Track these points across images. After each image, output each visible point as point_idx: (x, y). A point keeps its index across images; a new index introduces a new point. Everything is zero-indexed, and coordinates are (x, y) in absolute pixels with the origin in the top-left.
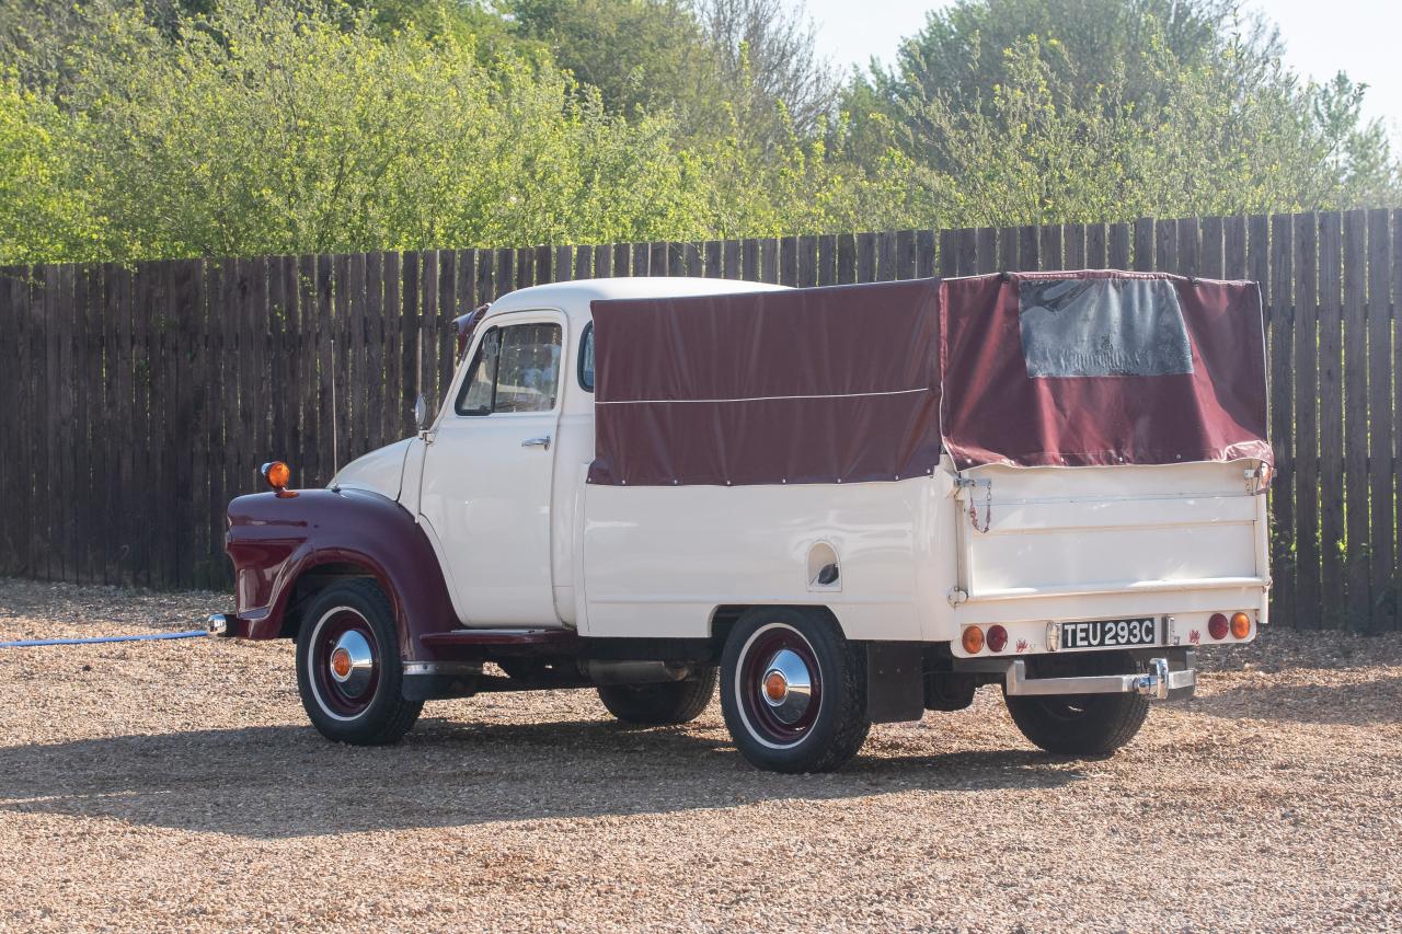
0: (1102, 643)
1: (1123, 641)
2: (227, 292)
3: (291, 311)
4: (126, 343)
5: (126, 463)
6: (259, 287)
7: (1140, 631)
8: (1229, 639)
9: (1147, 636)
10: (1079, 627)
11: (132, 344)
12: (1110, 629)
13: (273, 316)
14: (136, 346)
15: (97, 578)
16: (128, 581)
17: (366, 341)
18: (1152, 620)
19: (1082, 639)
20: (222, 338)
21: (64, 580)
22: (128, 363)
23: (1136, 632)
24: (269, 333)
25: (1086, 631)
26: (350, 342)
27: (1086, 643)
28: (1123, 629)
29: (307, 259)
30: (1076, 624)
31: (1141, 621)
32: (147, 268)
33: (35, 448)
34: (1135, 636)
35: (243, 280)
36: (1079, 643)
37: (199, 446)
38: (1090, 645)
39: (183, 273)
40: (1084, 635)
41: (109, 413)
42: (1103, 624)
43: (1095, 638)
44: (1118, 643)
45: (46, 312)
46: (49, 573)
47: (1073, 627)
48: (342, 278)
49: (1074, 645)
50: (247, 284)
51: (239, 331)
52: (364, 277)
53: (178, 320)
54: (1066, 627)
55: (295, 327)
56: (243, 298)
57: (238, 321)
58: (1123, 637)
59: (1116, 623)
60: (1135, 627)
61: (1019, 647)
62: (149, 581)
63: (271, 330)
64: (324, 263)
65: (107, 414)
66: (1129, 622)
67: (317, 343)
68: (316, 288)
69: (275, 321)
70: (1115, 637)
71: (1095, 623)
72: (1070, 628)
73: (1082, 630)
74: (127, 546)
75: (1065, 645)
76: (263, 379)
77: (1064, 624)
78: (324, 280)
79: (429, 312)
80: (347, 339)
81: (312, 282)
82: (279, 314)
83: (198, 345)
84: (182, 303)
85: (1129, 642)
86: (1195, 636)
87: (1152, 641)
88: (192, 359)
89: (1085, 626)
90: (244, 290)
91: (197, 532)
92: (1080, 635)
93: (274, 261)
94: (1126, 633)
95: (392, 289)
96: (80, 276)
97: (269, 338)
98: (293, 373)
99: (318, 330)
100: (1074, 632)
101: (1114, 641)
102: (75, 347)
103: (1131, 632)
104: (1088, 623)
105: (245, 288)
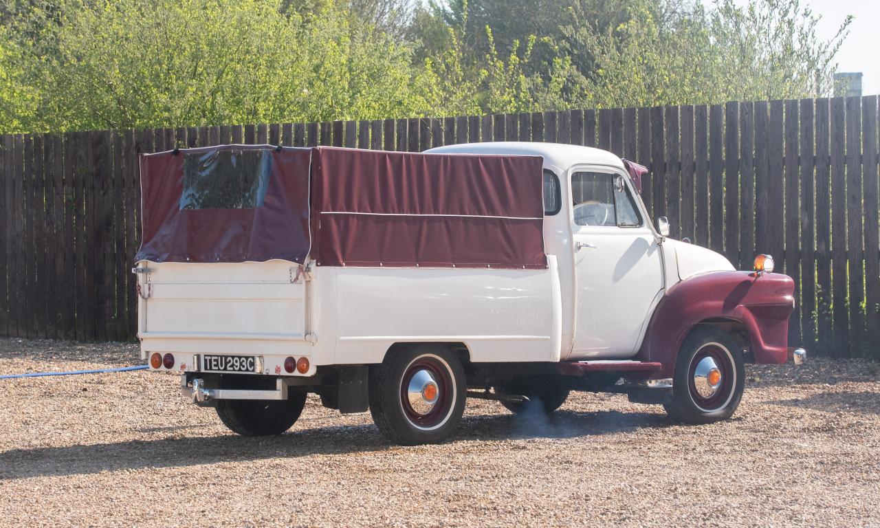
0: (225, 369)
1: (237, 369)
7: (247, 364)
8: (296, 373)
9: (251, 367)
10: (213, 358)
12: (230, 361)
15: (41, 334)
16: (61, 337)
18: (253, 358)
19: (215, 365)
23: (244, 364)
25: (217, 361)
27: (217, 368)
28: (236, 361)
30: (211, 356)
31: (247, 358)
34: (244, 367)
36: (213, 368)
38: (219, 369)
40: (216, 363)
42: (226, 357)
43: (222, 366)
44: (234, 370)
47: (210, 358)
49: (211, 369)
54: (206, 358)
58: (237, 366)
59: (233, 357)
60: (243, 361)
61: (182, 367)
66: (240, 357)
70: (232, 366)
71: (221, 357)
72: (208, 358)
73: (215, 360)
75: (206, 368)
77: (205, 356)
85: (240, 370)
86: (278, 369)
87: (253, 371)
89: (216, 358)
92: (214, 363)
94: (238, 364)
100: (210, 360)
101: (232, 369)
103: (241, 364)
104: (218, 356)
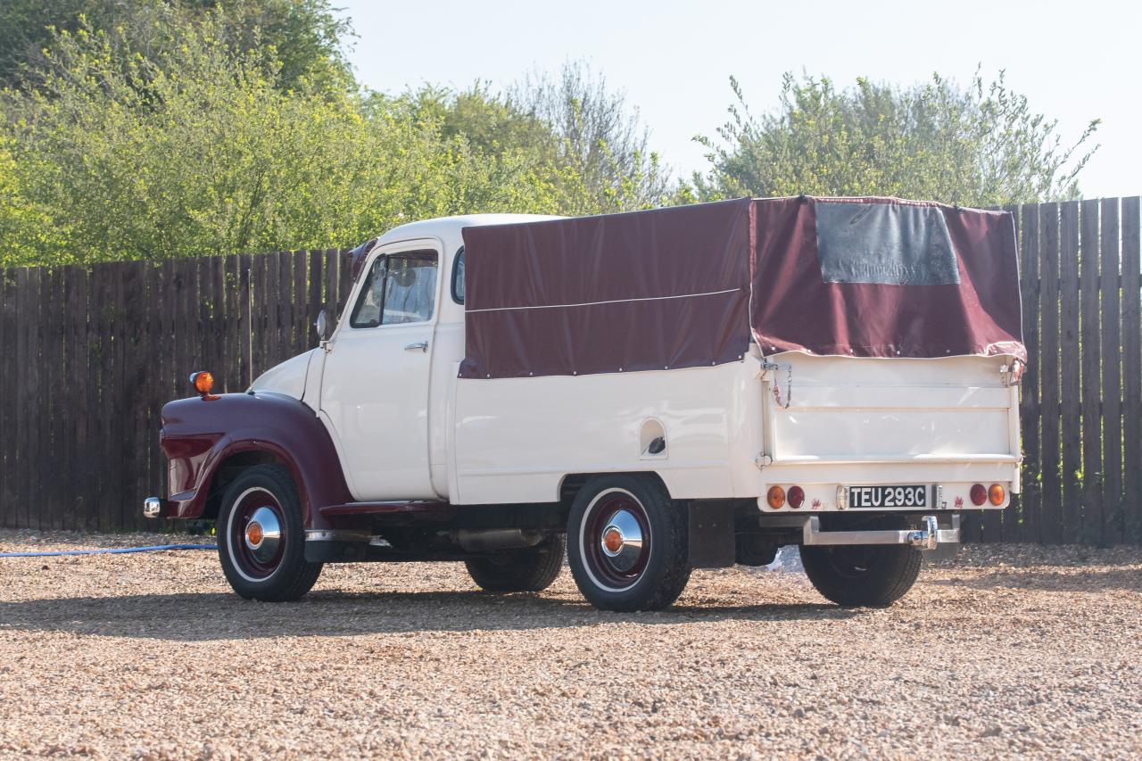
0: (882, 504)
1: (900, 503)
2: (166, 287)
3: (217, 301)
4: (82, 331)
5: (81, 430)
6: (192, 282)
7: (914, 495)
8: (987, 505)
9: (920, 500)
10: (864, 490)
11: (87, 332)
12: (889, 493)
13: (202, 306)
14: (90, 334)
15: (56, 524)
16: (82, 526)
17: (279, 324)
18: (923, 487)
19: (866, 501)
20: (161, 326)
21: (29, 527)
22: (84, 347)
23: (910, 496)
24: (200, 320)
25: (869, 494)
26: (266, 326)
27: (869, 504)
28: (900, 493)
29: (231, 258)
30: (861, 487)
31: (915, 488)
32: (101, 269)
33: (6, 418)
34: (910, 500)
35: (178, 278)
36: (863, 504)
37: (141, 414)
38: (872, 506)
39: (129, 272)
40: (867, 497)
41: (68, 389)
42: (884, 488)
43: (876, 501)
44: (896, 505)
45: (16, 308)
46: (17, 521)
47: (859, 490)
48: (259, 274)
49: (859, 505)
50: (181, 280)
51: (174, 318)
52: (278, 272)
53: (125, 310)
54: (853, 490)
55: (221, 315)
56: (178, 291)
57: (175, 309)
58: (900, 500)
59: (895, 488)
60: (910, 493)
61: (814, 505)
62: (99, 525)
63: (202, 318)
64: (245, 261)
65: (66, 389)
66: (905, 488)
67: (239, 327)
68: (239, 282)
69: (204, 309)
70: (894, 499)
71: (876, 488)
72: (856, 491)
73: (866, 493)
74: (81, 497)
75: (852, 505)
76: (194, 357)
77: (851, 488)
78: (244, 274)
79: (331, 299)
80: (263, 323)
81: (235, 276)
82: (207, 304)
83: (141, 332)
84: (128, 299)
85: (904, 505)
86: (959, 502)
87: (924, 505)
88: (136, 342)
89: (869, 490)
90: (179, 286)
91: (139, 485)
92: (864, 497)
93: (204, 261)
94: (902, 497)
95: (301, 282)
96: (45, 276)
97: (199, 324)
98: (219, 352)
99: (239, 317)
100: (859, 494)
101: (892, 504)
102: (40, 335)
103: (906, 497)
104: (871, 487)
105: (180, 283)
